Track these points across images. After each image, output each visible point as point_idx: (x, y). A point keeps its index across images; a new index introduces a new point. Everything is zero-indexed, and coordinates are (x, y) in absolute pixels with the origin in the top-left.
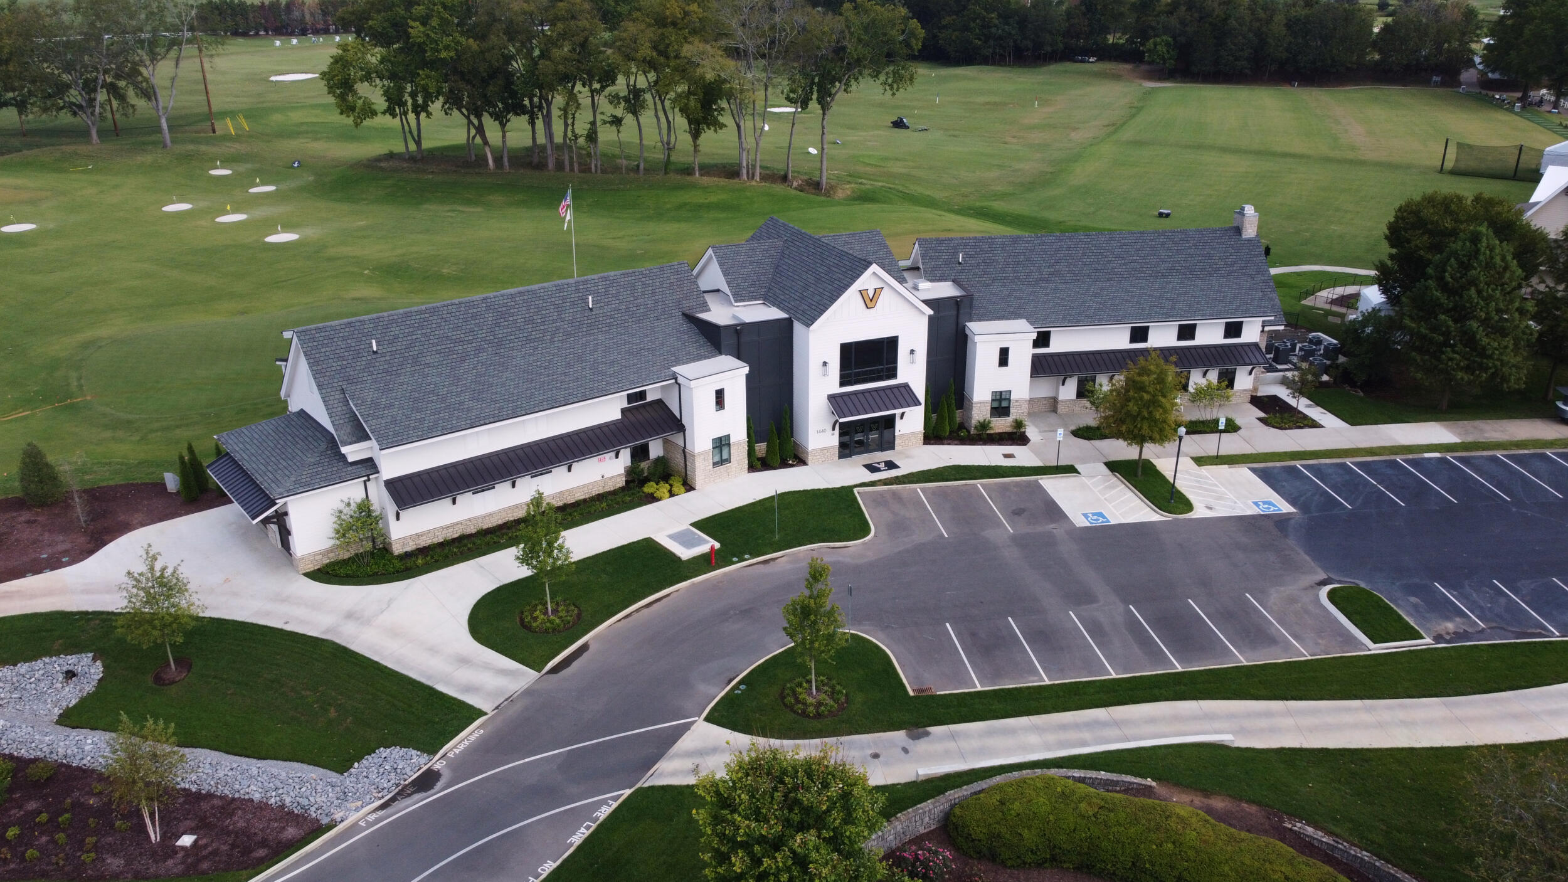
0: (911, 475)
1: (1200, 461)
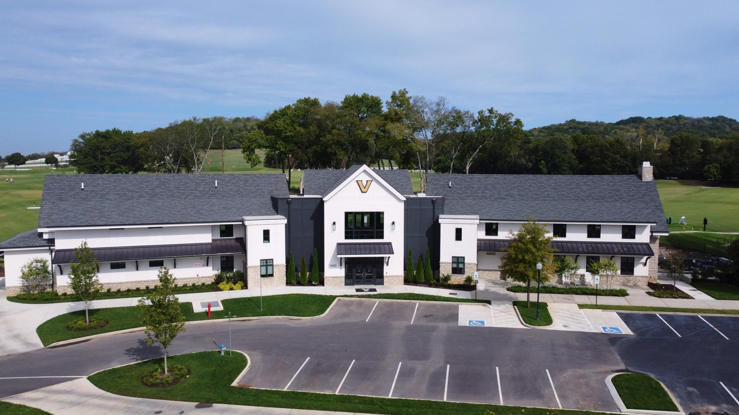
0: (380, 294)
1: (581, 306)
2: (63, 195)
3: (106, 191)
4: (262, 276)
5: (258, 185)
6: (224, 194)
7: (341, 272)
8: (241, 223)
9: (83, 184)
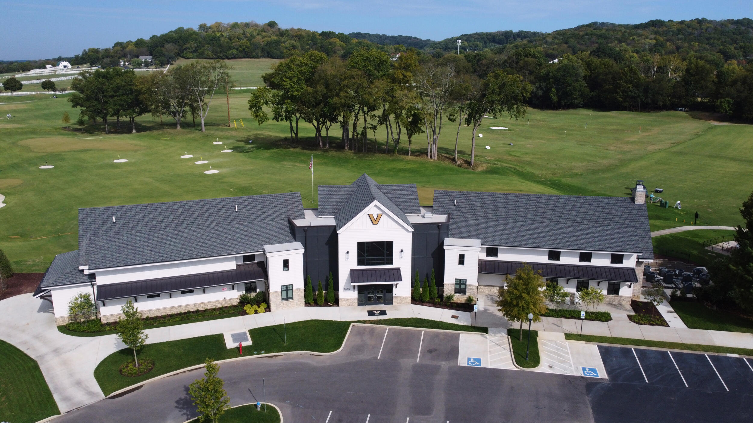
0: (389, 320)
1: (569, 336)
2: (97, 230)
3: (136, 223)
4: (283, 299)
5: (275, 207)
6: (244, 219)
7: (354, 294)
8: (263, 252)
9: (114, 217)
